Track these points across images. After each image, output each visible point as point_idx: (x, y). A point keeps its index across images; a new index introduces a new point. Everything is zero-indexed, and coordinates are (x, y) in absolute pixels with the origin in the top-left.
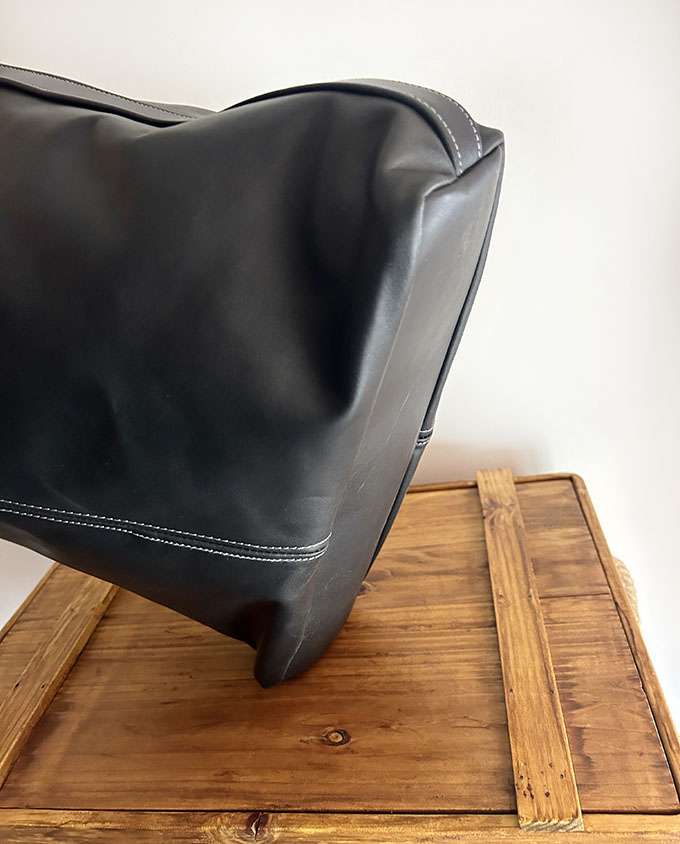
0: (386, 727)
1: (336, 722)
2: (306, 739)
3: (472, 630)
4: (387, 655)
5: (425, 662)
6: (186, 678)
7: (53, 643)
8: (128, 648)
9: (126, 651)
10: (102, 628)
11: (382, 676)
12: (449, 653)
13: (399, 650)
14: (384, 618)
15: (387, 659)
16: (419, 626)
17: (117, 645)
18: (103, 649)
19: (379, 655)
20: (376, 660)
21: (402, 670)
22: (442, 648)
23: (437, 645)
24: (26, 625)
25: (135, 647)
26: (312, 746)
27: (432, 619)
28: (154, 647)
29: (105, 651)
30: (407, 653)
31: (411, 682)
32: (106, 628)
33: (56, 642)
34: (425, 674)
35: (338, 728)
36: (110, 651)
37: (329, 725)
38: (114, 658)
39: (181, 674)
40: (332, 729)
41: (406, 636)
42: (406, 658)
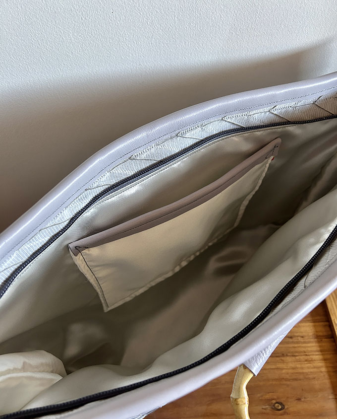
0: (299, 399)
2: (264, 407)
3: (323, 340)
4: (287, 355)
5: (306, 361)
11: (289, 369)
12: (316, 355)
13: (292, 352)
15: (288, 358)
16: (297, 336)
19: (283, 355)
20: (283, 358)
21: (298, 366)
22: (312, 351)
23: (309, 349)
26: (268, 411)
27: (302, 333)
30: (297, 354)
31: (303, 373)
34: (308, 368)
35: (278, 401)
37: (273, 399)
40: (274, 402)
41: (293, 342)
42: (297, 358)
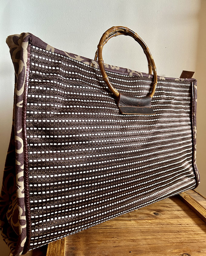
1: (182, 251)
14: (171, 222)
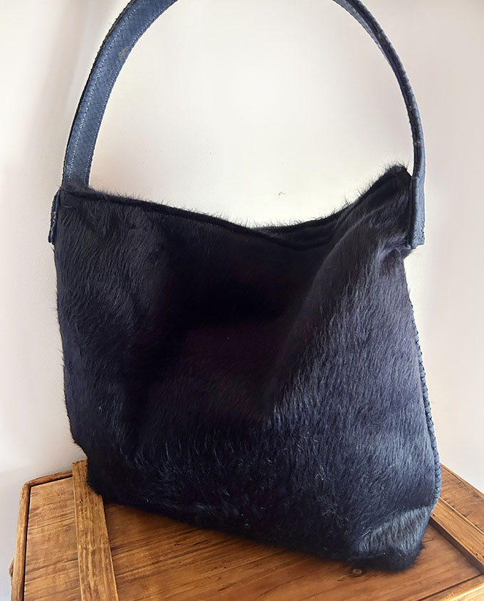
6: (222, 570)
7: (91, 576)
8: (153, 564)
9: (153, 566)
10: (117, 557)
17: (141, 565)
18: (131, 571)
24: (38, 573)
25: (160, 562)
28: (176, 557)
29: (135, 572)
32: (122, 555)
33: (94, 574)
36: (140, 570)
38: (147, 573)
39: (215, 568)
